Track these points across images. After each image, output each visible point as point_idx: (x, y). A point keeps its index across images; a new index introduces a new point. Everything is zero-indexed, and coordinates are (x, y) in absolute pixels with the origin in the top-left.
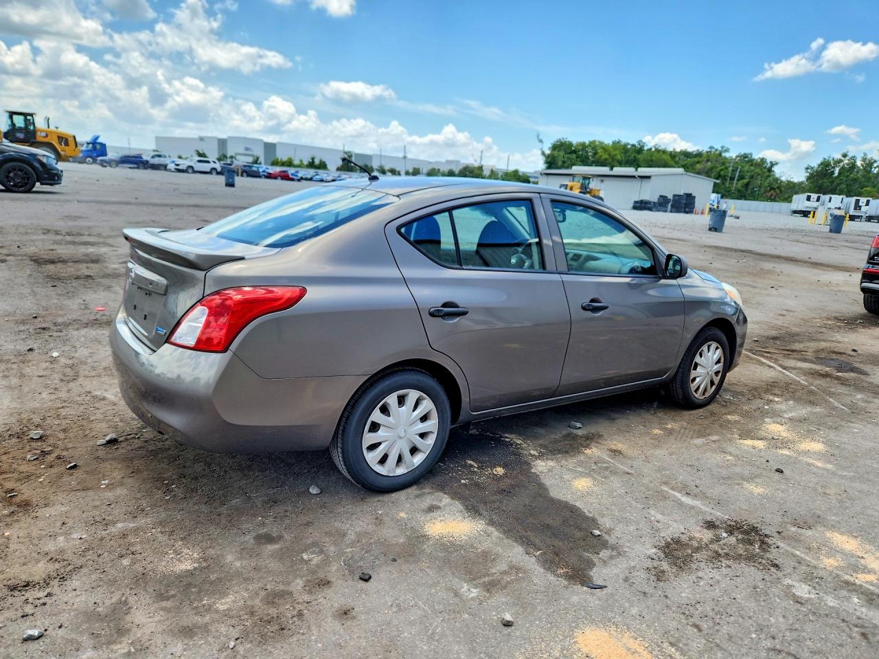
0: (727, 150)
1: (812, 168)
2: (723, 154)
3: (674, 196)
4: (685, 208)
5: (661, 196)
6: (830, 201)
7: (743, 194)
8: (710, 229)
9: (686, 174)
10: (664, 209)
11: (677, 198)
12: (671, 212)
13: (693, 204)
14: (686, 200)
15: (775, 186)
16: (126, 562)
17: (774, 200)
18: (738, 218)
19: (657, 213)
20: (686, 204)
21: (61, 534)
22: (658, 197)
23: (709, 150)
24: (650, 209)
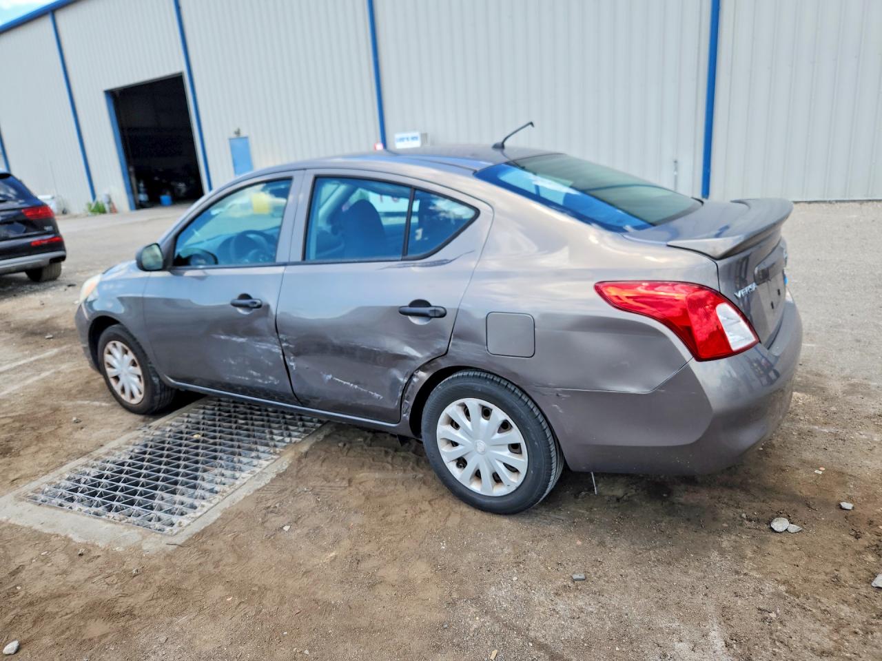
16: (833, 409)
21: (876, 442)
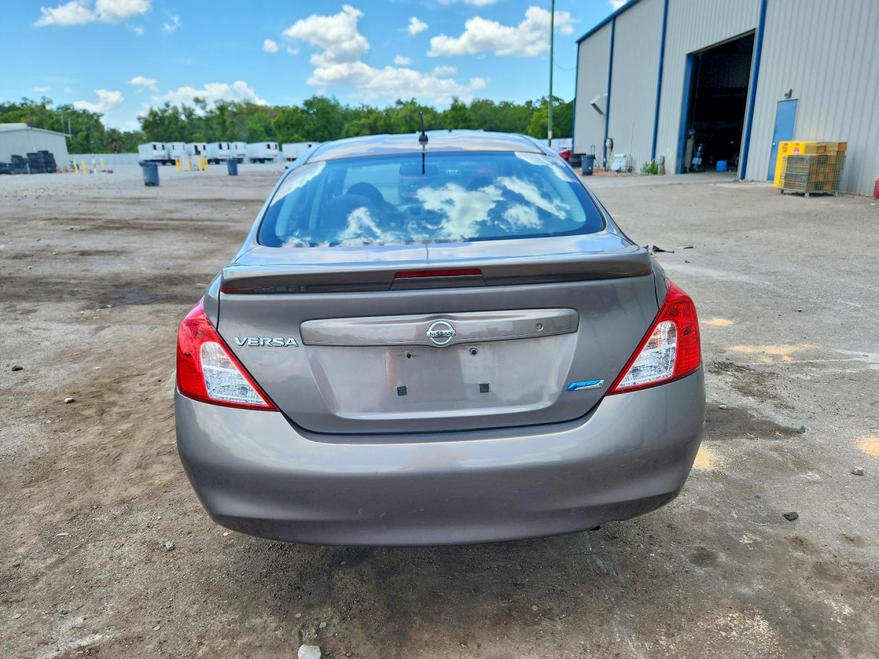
0: (50, 102)
1: (143, 118)
2: (48, 107)
3: (29, 155)
4: (46, 167)
5: (13, 156)
6: (174, 148)
7: (86, 147)
8: (147, 184)
9: (31, 130)
10: (24, 170)
11: (33, 156)
12: (32, 173)
13: (53, 161)
14: (45, 158)
15: (116, 137)
17: (119, 152)
18: (111, 172)
19: (18, 176)
20: (46, 163)
22: (10, 157)
23: (23, 102)
24: (8, 173)
